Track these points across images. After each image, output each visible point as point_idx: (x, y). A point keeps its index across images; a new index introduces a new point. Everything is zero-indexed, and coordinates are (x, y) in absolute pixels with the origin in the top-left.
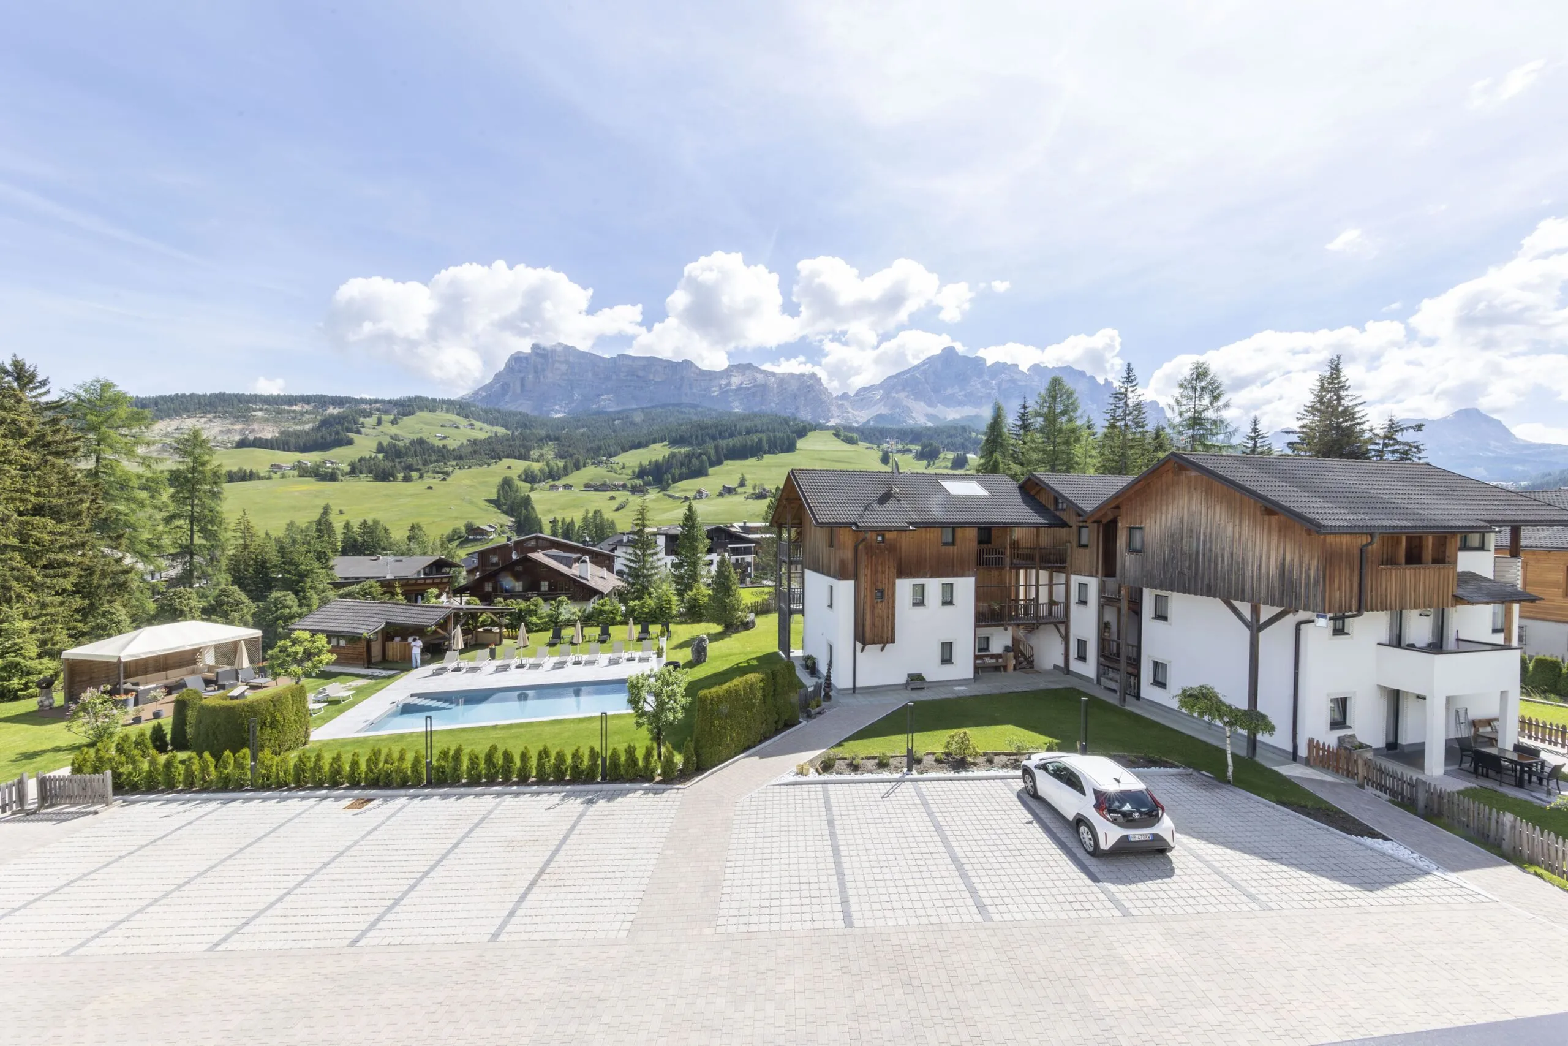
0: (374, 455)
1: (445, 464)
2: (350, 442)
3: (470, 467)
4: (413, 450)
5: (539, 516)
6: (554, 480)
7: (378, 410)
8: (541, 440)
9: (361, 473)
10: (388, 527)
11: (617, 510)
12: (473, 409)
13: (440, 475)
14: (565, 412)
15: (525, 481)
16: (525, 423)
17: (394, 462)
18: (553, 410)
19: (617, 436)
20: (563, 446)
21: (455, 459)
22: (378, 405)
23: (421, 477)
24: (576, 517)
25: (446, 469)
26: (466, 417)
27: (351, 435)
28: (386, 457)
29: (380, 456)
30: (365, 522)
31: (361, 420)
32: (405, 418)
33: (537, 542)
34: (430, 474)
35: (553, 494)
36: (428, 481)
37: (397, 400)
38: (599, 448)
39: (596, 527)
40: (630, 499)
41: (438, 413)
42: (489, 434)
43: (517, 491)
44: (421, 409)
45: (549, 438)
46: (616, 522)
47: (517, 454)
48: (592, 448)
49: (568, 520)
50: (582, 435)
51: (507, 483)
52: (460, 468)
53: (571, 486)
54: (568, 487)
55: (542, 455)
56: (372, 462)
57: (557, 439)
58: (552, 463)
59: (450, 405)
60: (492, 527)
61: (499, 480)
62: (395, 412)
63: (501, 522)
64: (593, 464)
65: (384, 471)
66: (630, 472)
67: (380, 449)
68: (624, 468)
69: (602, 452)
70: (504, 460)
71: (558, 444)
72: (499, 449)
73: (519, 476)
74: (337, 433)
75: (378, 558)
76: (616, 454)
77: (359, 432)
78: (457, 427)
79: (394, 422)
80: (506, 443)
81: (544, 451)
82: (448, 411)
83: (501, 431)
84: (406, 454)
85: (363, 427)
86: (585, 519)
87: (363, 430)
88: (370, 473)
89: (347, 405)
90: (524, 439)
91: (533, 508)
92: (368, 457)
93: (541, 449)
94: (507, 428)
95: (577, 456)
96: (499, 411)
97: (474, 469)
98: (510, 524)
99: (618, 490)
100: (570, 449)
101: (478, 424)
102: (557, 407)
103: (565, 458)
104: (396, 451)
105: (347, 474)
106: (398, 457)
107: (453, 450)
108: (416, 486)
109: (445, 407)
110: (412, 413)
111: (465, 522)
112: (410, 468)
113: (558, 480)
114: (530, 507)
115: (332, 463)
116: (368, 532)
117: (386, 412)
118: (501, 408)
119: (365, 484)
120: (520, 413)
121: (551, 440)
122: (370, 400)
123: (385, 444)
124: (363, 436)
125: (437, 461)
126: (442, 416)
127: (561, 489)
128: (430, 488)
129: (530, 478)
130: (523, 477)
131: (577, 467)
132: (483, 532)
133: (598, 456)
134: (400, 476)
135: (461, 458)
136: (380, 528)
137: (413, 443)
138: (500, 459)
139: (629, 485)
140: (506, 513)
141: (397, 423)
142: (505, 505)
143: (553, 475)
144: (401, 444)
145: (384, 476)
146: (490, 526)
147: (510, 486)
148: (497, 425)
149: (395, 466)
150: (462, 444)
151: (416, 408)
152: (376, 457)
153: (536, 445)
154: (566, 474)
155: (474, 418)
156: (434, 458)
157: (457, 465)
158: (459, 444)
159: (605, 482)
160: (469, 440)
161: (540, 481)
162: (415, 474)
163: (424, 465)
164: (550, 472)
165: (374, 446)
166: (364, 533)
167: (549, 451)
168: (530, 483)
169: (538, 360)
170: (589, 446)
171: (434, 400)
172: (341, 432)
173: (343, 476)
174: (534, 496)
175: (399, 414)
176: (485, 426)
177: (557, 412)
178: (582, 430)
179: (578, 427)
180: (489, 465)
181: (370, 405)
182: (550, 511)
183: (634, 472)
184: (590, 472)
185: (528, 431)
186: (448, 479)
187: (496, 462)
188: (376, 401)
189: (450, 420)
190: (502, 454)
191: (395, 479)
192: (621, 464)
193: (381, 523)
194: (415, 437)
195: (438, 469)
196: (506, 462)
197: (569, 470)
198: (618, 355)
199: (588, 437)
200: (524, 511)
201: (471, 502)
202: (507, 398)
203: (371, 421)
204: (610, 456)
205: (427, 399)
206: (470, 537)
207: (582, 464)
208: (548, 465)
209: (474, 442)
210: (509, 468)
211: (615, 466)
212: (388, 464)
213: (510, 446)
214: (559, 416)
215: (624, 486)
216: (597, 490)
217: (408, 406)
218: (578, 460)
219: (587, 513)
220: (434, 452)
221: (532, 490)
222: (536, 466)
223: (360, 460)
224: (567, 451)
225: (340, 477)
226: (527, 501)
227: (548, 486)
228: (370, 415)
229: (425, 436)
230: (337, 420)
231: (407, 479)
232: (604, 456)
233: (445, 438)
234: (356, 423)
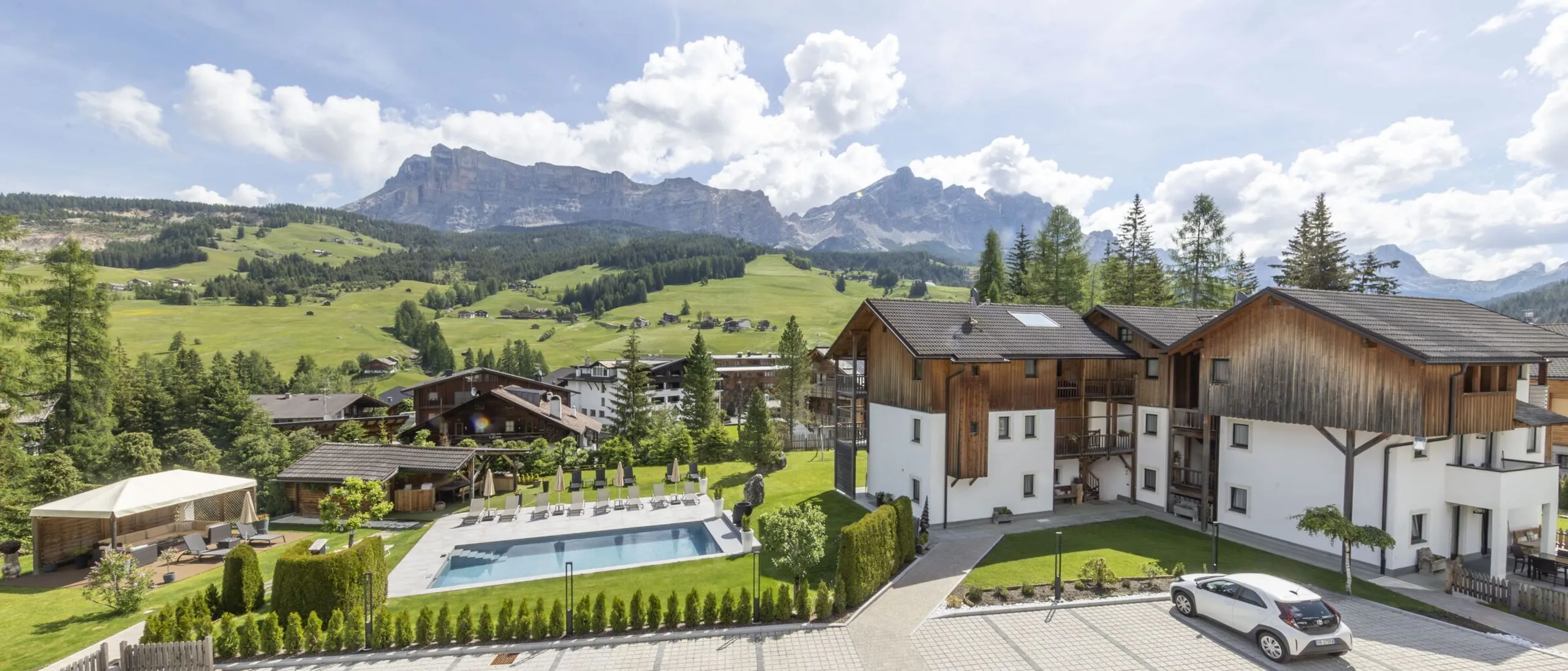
0: (235, 274)
1: (328, 285)
2: (203, 258)
3: (359, 289)
4: (286, 268)
5: (450, 348)
6: (464, 305)
7: (238, 220)
8: (446, 259)
9: (220, 295)
10: (270, 360)
11: (542, 340)
12: (360, 221)
13: (322, 299)
14: (473, 228)
15: (429, 306)
16: (426, 238)
17: (262, 282)
18: (458, 225)
19: (537, 256)
20: (473, 266)
21: (340, 280)
22: (238, 214)
23: (298, 300)
24: (496, 348)
25: (329, 292)
26: (353, 230)
27: (203, 249)
28: (252, 276)
29: (244, 275)
30: (241, 355)
31: (217, 231)
32: (274, 230)
33: (483, 378)
34: (309, 297)
35: (463, 322)
36: (307, 305)
37: (263, 208)
38: (517, 270)
39: (520, 360)
40: (556, 328)
41: (316, 225)
42: (381, 251)
43: (421, 318)
44: (295, 220)
45: (454, 257)
46: (544, 354)
47: (418, 275)
48: (508, 270)
49: (486, 352)
50: (496, 254)
51: (407, 309)
52: (347, 291)
53: (486, 313)
54: (481, 314)
55: (447, 276)
56: (234, 283)
57: (466, 258)
58: (461, 286)
59: (330, 216)
60: (393, 360)
61: (396, 305)
62: (261, 222)
63: (403, 354)
64: (510, 287)
65: (250, 294)
66: (554, 297)
67: (243, 266)
68: (547, 292)
69: (521, 274)
70: (402, 281)
71: (468, 265)
72: (395, 268)
73: (421, 301)
74: (186, 247)
75: (287, 397)
76: (537, 276)
77: (214, 246)
78: (341, 243)
79: (259, 235)
80: (402, 262)
81: (450, 272)
82: (328, 223)
83: (396, 247)
84: (278, 274)
85: (220, 239)
86: (507, 350)
87: (219, 243)
88: (232, 295)
89: (197, 213)
90: (425, 257)
91: (442, 338)
92: (227, 276)
93: (447, 269)
94: (404, 245)
95: (489, 279)
96: (392, 224)
97: (365, 293)
98: (413, 356)
99: (542, 318)
100: (482, 270)
101: (367, 239)
102: (463, 221)
103: (477, 280)
104: (264, 268)
105: (201, 296)
106: (268, 277)
107: (337, 269)
108: (292, 312)
109: (324, 218)
110: (283, 225)
111: (358, 354)
112: (282, 290)
113: (469, 305)
114: (438, 337)
115: (180, 283)
116: (245, 367)
117: (249, 223)
118: (395, 221)
119: (226, 309)
120: (418, 227)
121: (458, 259)
122: (228, 207)
123: (249, 261)
124: (219, 250)
125: (317, 282)
126: (321, 228)
127: (473, 316)
128: (310, 313)
129: (434, 302)
130: (427, 301)
131: (491, 290)
132: (381, 366)
133: (516, 279)
134: (272, 299)
135: (347, 278)
136: (260, 361)
137: (285, 260)
138: (397, 281)
139: (555, 312)
140: (407, 343)
141: (264, 236)
142: (406, 334)
143: (462, 300)
144: (270, 261)
145: (251, 299)
146: (390, 359)
147: (411, 312)
148: (390, 241)
149: (264, 288)
150: (348, 262)
151: (287, 218)
152: (239, 276)
153: (440, 264)
154: (479, 299)
155: (361, 232)
156: (313, 278)
157: (343, 287)
158: (344, 261)
159: (526, 308)
160: (355, 258)
161: (447, 307)
162: (290, 298)
163: (301, 286)
164: (459, 295)
165: (235, 264)
166: (240, 367)
167: (457, 273)
168: (434, 308)
169: (440, 165)
170: (505, 267)
171: (311, 209)
172: (191, 245)
173: (196, 298)
174: (442, 323)
175: (265, 225)
176: (377, 242)
177: (464, 226)
178: (495, 249)
179: (490, 246)
180: (383, 287)
181: (228, 213)
182: (461, 342)
183: (559, 297)
184: (507, 297)
185: (429, 249)
186: (332, 303)
187: (392, 284)
188: (236, 209)
189: (331, 234)
190: (397, 273)
191: (265, 302)
192: (544, 288)
193: (261, 355)
194: (288, 253)
195: (319, 292)
196: (404, 284)
197: (482, 294)
198: (537, 164)
199: (503, 257)
200: (431, 342)
201: (363, 331)
202: (402, 210)
203: (232, 232)
204: (531, 279)
205: (301, 208)
206: (366, 372)
207: (497, 286)
208: (456, 287)
209: (362, 261)
210: (409, 290)
211: (536, 290)
212: (255, 286)
213: (408, 265)
214: (466, 231)
215: (549, 313)
216: (516, 317)
217: (278, 215)
218: (492, 283)
219: (509, 344)
220: (313, 271)
221: (437, 316)
222: (442, 290)
223: (218, 280)
224: (478, 272)
225: (193, 300)
226: (434, 330)
227: (456, 312)
228: (228, 225)
229: (300, 251)
230: (186, 231)
231: (280, 303)
232: (523, 278)
233: (325, 254)
234: (210, 235)
